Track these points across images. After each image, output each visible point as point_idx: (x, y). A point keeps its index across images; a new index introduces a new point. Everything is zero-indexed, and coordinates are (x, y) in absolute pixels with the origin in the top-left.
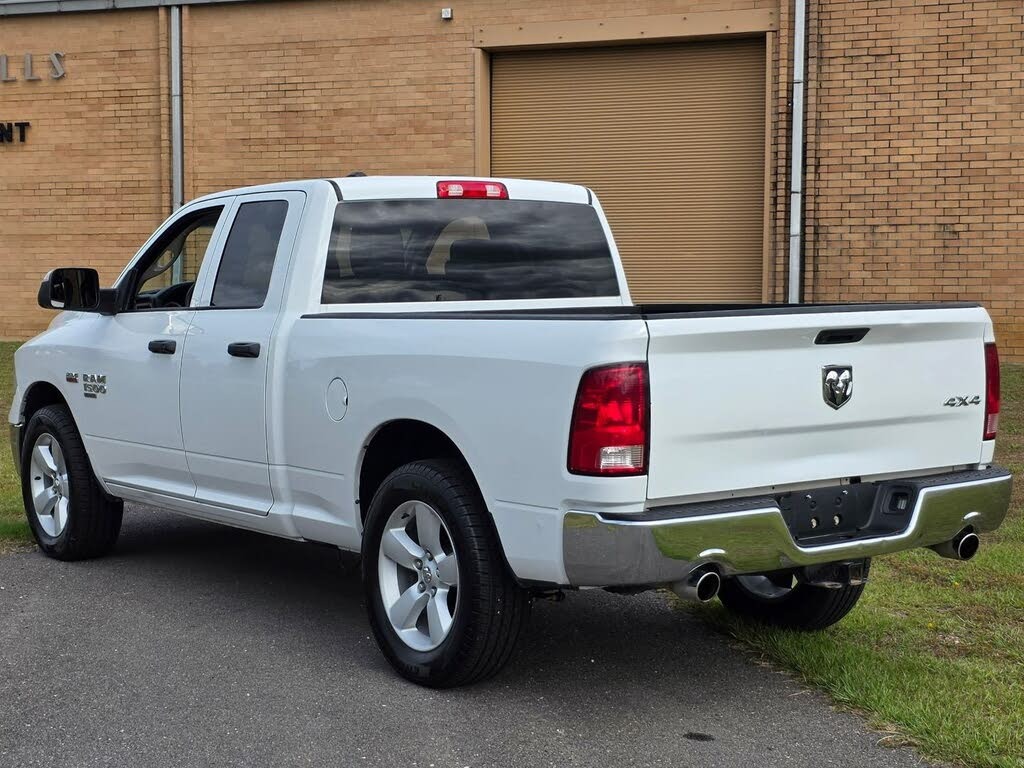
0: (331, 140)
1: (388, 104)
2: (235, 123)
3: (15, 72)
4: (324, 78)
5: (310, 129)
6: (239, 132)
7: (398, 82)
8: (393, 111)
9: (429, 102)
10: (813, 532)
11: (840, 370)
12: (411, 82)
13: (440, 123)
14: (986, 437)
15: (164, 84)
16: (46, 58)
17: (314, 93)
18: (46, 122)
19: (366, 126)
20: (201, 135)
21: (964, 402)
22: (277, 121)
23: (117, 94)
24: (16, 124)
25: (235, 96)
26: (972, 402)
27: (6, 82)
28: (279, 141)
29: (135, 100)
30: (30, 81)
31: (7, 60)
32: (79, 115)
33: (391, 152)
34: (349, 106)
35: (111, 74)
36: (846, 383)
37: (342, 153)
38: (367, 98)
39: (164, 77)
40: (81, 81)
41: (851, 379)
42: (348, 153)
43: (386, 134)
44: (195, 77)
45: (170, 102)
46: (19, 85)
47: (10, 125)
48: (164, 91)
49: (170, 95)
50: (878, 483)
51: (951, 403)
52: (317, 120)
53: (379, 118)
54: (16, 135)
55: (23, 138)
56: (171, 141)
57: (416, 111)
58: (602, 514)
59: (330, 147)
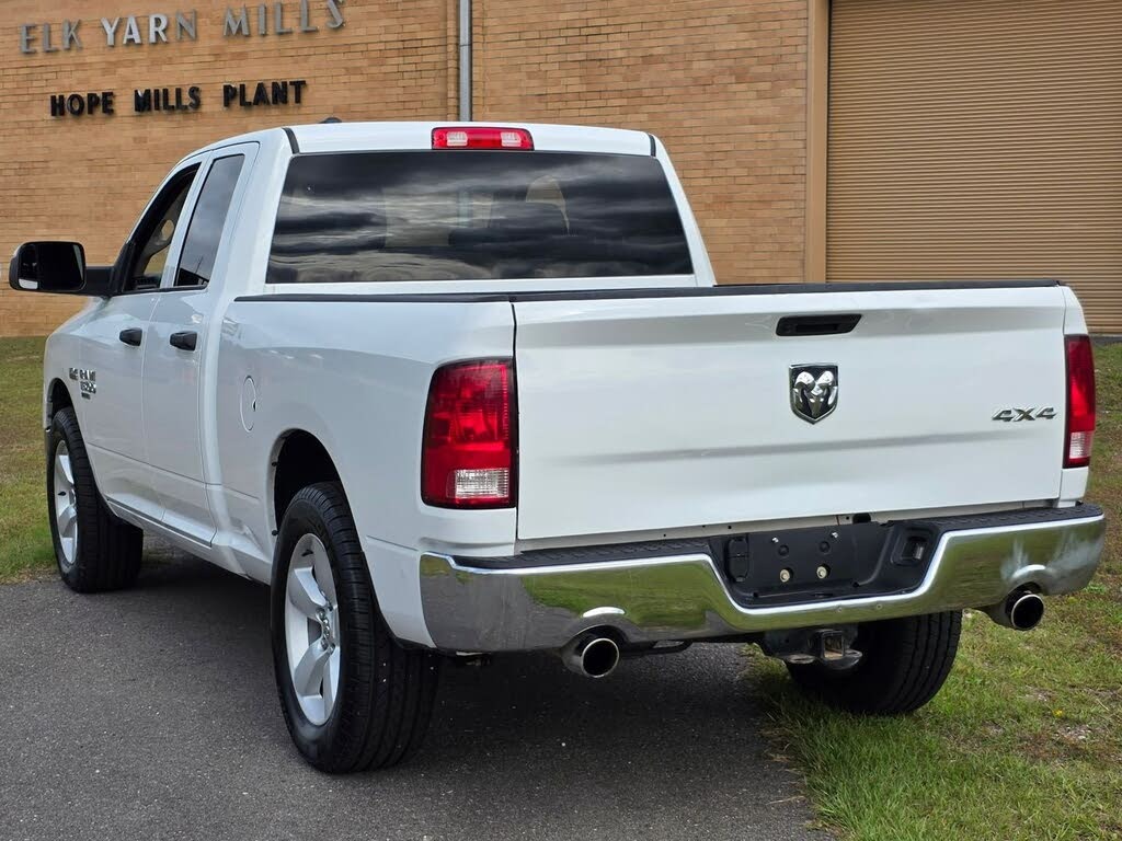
0: (639, 94)
1: (706, 47)
2: (530, 75)
3: (290, 23)
4: (632, 19)
5: (615, 81)
6: (535, 86)
7: (719, 20)
8: (710, 56)
9: (754, 44)
10: (784, 587)
11: (816, 371)
12: (732, 20)
13: (768, 69)
14: (1069, 463)
15: (451, 32)
16: (324, 5)
17: (619, 37)
18: (324, 80)
19: (679, 75)
20: (492, 91)
21: (1026, 416)
22: (577, 72)
23: (400, 45)
24: (292, 83)
25: (532, 43)
26: (1041, 415)
27: (281, 34)
28: (579, 96)
29: (420, 51)
30: (306, 32)
31: (282, 10)
32: (357, 71)
33: (708, 106)
34: (659, 51)
35: (395, 22)
36: (828, 388)
37: (652, 109)
38: (680, 41)
39: (451, 24)
40: (361, 31)
41: (835, 382)
42: (658, 109)
43: (703, 84)
44: (487, 22)
45: (458, 52)
46: (294, 37)
47: (285, 84)
48: (452, 40)
49: (458, 45)
50: (891, 523)
51: (1004, 416)
52: (623, 70)
53: (695, 65)
54: (291, 96)
55: (298, 100)
56: (458, 99)
57: (738, 54)
58: (456, 558)
59: (638, 101)
